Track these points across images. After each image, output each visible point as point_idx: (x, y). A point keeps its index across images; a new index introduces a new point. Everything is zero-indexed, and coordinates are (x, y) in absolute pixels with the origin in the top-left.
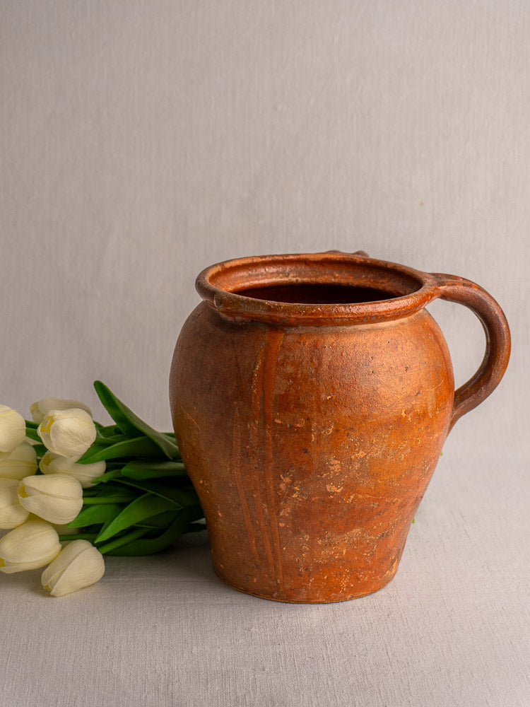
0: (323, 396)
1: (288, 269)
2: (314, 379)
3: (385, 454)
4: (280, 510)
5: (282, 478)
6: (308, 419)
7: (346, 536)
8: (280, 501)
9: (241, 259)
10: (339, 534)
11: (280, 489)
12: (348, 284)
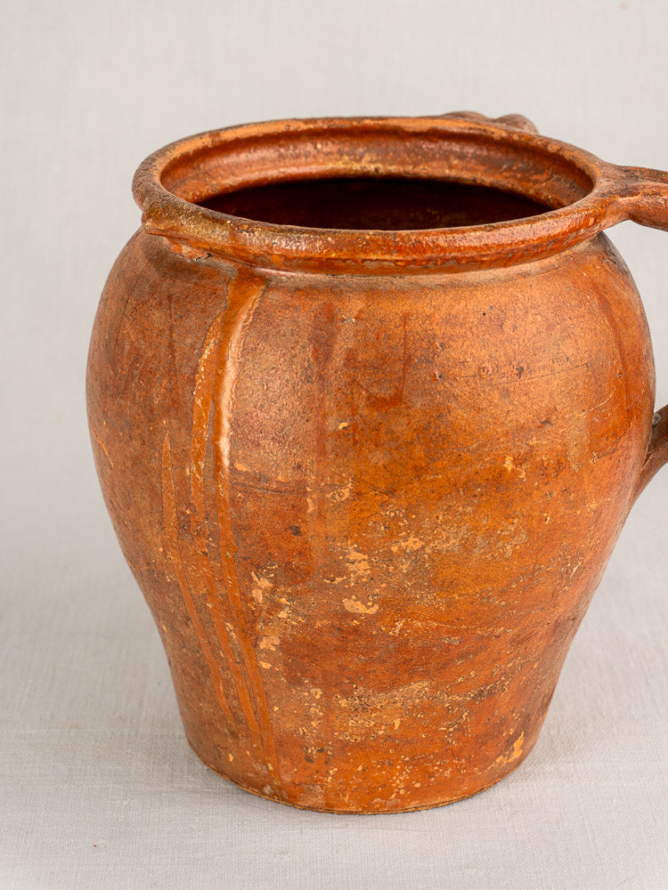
0: (331, 422)
2: (314, 386)
3: (467, 546)
4: (258, 639)
5: (255, 578)
6: (299, 467)
7: (398, 694)
8: (254, 621)
9: (263, 123)
10: (382, 690)
11: (252, 599)
12: (474, 180)
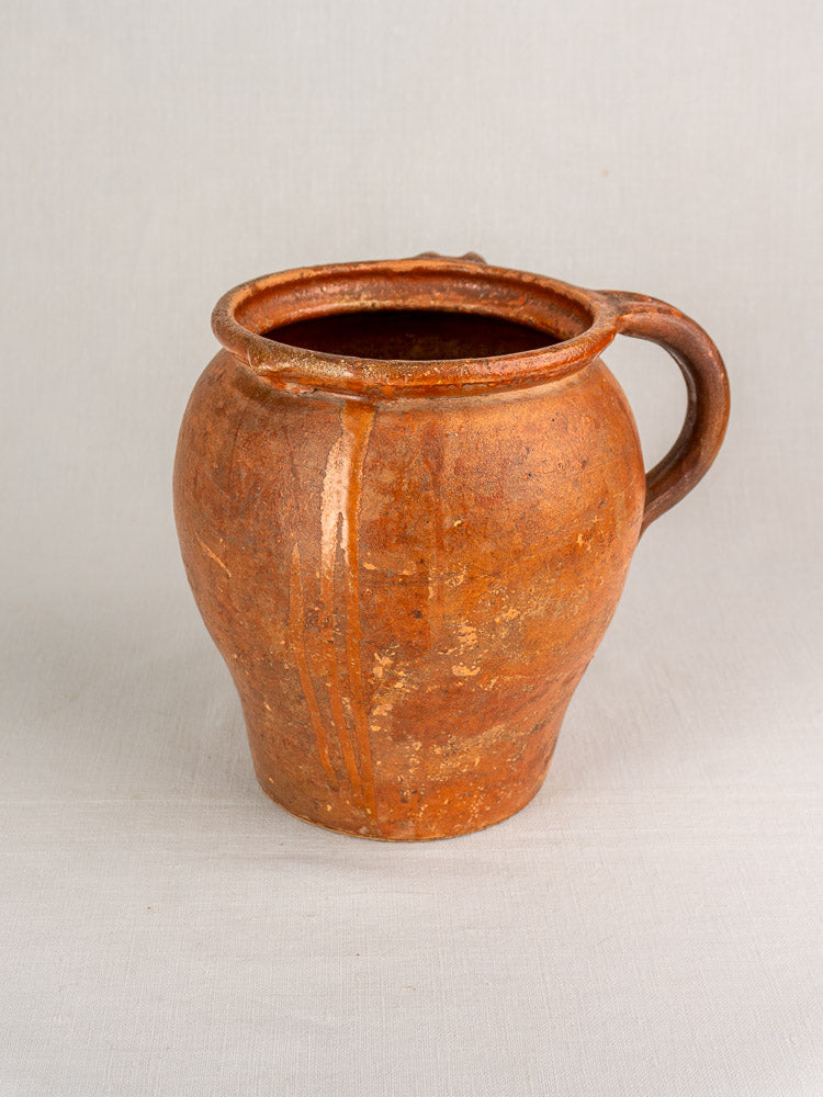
0: (447, 520)
1: (358, 286)
2: (431, 493)
3: (549, 611)
4: (373, 707)
5: (378, 658)
6: (422, 561)
7: (480, 739)
8: (372, 694)
9: (282, 273)
10: (471, 735)
11: (373, 675)
12: (457, 308)
